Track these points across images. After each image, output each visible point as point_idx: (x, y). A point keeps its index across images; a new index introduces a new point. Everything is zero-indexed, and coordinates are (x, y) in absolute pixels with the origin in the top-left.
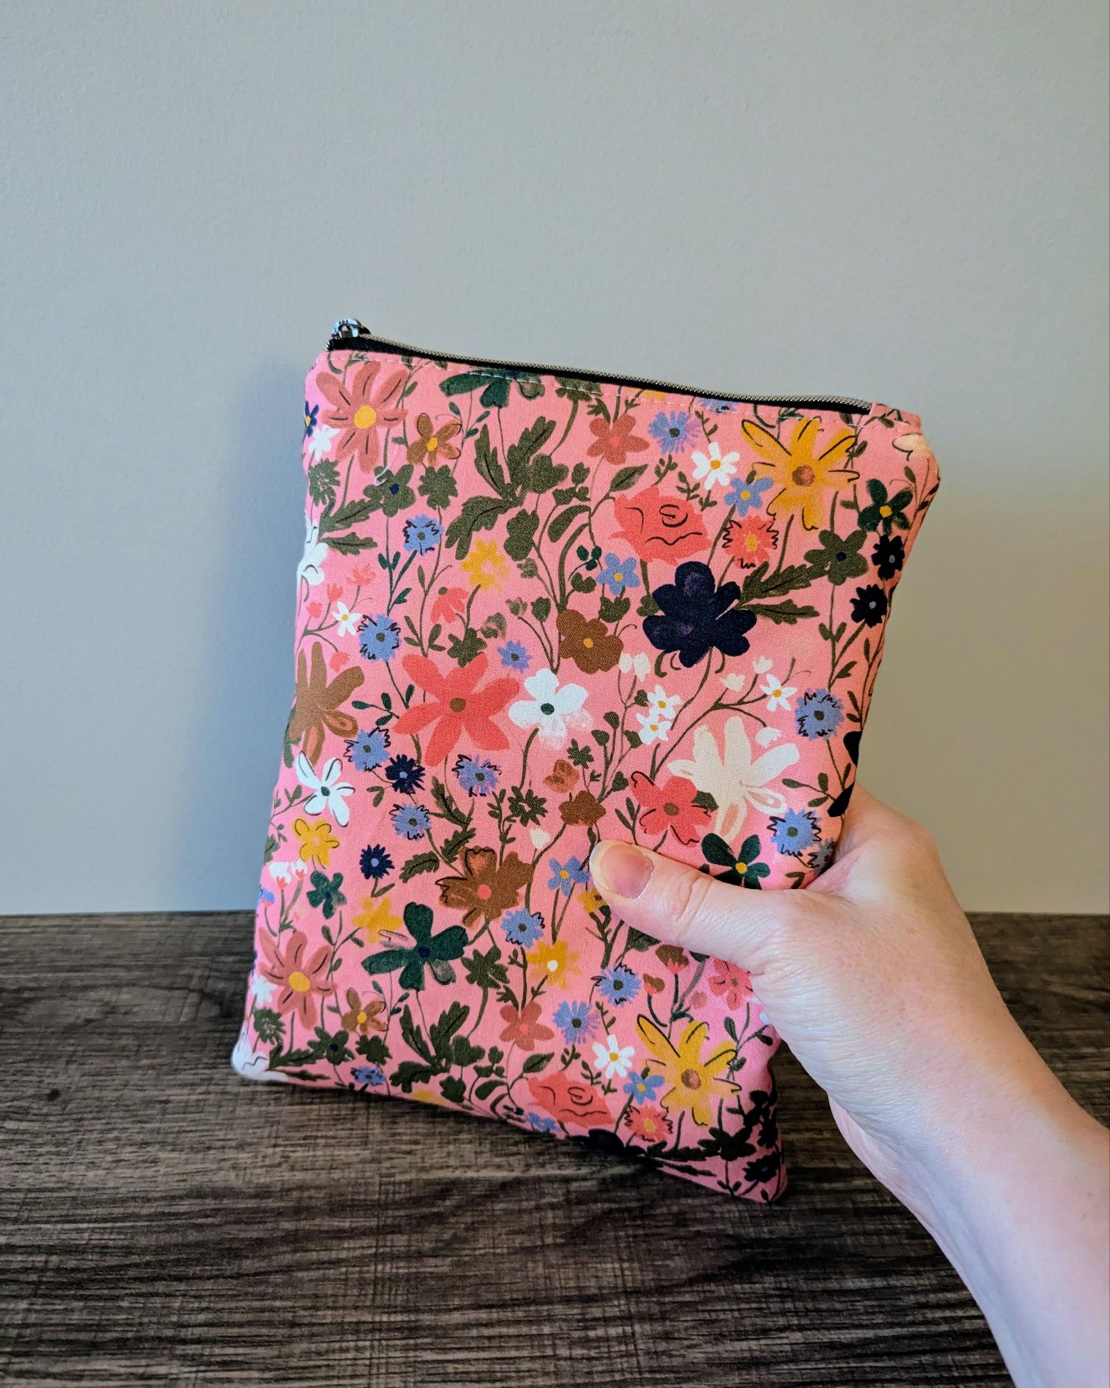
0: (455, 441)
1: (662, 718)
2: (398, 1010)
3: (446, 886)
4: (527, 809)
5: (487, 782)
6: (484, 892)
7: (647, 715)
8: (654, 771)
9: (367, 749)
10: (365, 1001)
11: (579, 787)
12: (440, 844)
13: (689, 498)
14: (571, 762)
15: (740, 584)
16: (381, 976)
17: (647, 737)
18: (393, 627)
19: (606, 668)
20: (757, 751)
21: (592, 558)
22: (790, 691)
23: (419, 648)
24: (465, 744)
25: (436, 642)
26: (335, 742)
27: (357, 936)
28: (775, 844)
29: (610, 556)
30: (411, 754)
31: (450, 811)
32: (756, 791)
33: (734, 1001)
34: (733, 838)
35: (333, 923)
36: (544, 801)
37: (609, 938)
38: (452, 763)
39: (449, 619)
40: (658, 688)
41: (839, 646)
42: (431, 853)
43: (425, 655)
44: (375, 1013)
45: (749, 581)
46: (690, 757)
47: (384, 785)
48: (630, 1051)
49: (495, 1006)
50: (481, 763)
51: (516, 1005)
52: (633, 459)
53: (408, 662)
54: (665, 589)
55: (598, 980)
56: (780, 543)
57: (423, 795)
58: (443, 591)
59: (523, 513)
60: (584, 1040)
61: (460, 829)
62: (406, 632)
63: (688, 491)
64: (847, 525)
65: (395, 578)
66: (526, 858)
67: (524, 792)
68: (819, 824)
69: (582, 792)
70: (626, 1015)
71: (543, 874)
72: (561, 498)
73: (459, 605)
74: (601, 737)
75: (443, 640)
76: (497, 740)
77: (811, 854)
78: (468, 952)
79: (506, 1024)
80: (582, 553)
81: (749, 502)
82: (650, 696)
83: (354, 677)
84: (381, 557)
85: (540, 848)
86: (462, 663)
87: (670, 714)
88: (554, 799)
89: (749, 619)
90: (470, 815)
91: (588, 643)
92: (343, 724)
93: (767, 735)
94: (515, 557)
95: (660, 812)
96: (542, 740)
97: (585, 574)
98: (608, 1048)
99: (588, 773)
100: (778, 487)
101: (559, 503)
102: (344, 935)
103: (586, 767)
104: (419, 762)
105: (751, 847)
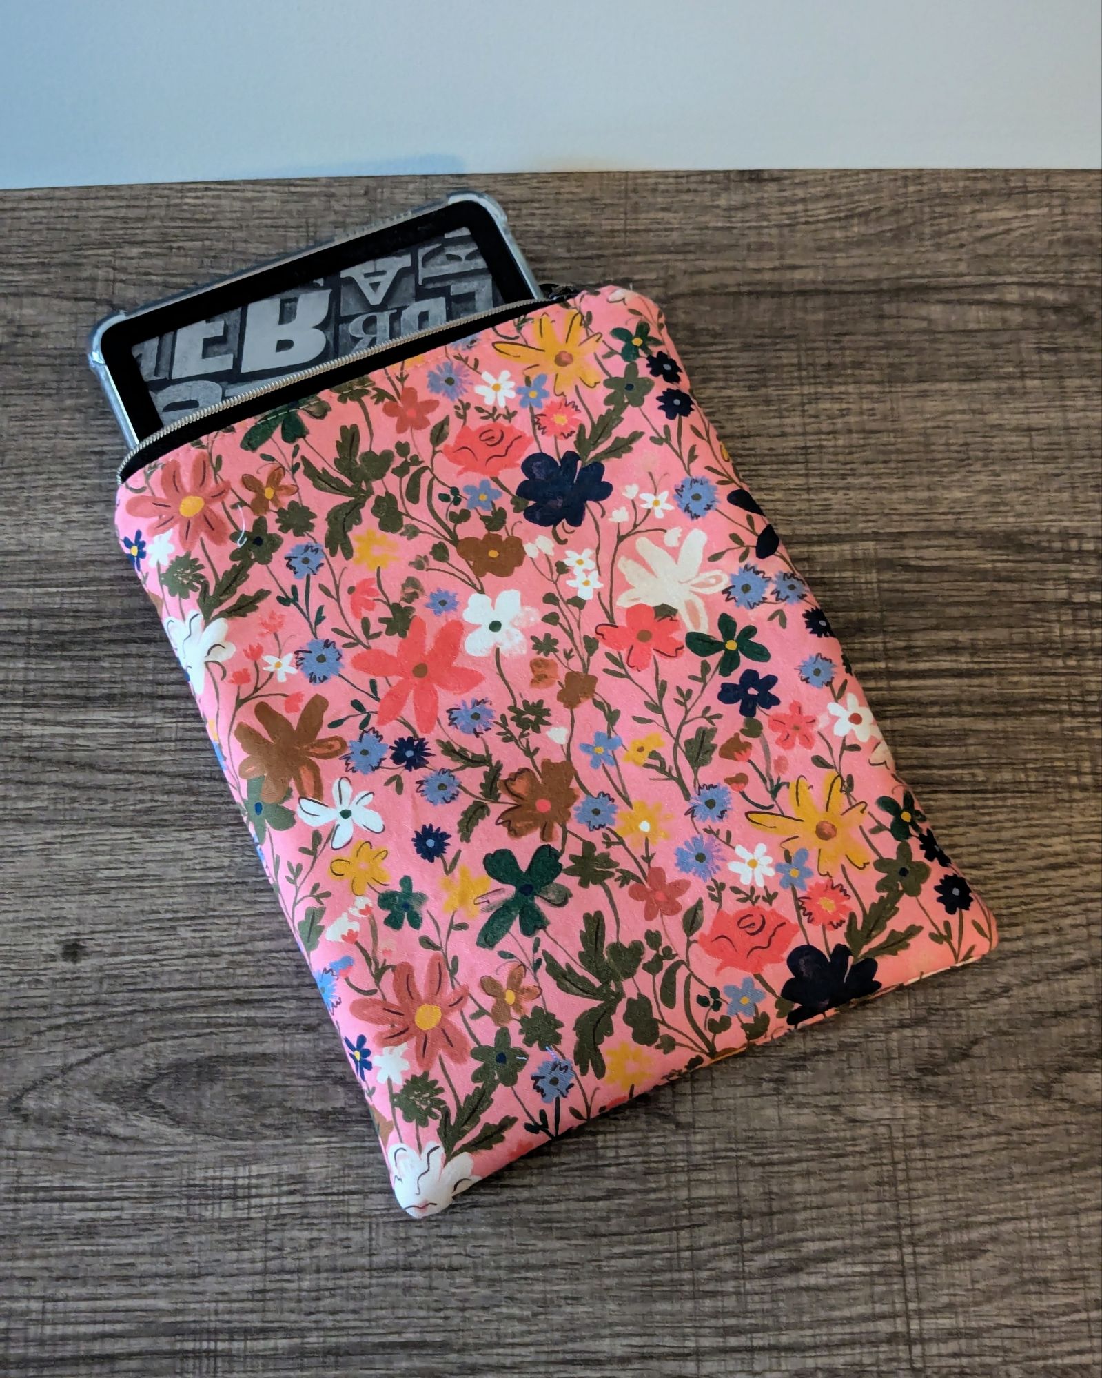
0: (286, 480)
1: (587, 572)
2: (539, 962)
3: (508, 821)
4: (532, 718)
5: (484, 717)
7: (574, 577)
10: (503, 979)
12: (477, 791)
17: (586, 594)
19: (520, 563)
20: (674, 553)
21: (454, 496)
27: (456, 922)
29: (466, 489)
32: (696, 581)
33: (807, 741)
34: (707, 626)
36: (541, 702)
37: (674, 773)
40: (568, 552)
41: (674, 442)
44: (520, 982)
45: (580, 442)
47: (397, 772)
48: (761, 848)
49: (622, 895)
50: (469, 705)
51: (638, 880)
52: (435, 418)
54: (523, 485)
55: (691, 812)
56: (580, 407)
61: (487, 769)
63: (491, 416)
64: (618, 367)
66: (558, 758)
67: (520, 706)
70: (735, 820)
71: (581, 762)
74: (551, 619)
76: (471, 678)
78: (565, 861)
81: (539, 397)
82: (567, 562)
84: (280, 599)
85: (564, 741)
87: (591, 565)
88: (548, 696)
89: (597, 468)
91: (493, 554)
93: (671, 537)
94: (394, 530)
95: (639, 646)
98: (742, 861)
100: (551, 377)
103: (555, 651)
105: (726, 624)
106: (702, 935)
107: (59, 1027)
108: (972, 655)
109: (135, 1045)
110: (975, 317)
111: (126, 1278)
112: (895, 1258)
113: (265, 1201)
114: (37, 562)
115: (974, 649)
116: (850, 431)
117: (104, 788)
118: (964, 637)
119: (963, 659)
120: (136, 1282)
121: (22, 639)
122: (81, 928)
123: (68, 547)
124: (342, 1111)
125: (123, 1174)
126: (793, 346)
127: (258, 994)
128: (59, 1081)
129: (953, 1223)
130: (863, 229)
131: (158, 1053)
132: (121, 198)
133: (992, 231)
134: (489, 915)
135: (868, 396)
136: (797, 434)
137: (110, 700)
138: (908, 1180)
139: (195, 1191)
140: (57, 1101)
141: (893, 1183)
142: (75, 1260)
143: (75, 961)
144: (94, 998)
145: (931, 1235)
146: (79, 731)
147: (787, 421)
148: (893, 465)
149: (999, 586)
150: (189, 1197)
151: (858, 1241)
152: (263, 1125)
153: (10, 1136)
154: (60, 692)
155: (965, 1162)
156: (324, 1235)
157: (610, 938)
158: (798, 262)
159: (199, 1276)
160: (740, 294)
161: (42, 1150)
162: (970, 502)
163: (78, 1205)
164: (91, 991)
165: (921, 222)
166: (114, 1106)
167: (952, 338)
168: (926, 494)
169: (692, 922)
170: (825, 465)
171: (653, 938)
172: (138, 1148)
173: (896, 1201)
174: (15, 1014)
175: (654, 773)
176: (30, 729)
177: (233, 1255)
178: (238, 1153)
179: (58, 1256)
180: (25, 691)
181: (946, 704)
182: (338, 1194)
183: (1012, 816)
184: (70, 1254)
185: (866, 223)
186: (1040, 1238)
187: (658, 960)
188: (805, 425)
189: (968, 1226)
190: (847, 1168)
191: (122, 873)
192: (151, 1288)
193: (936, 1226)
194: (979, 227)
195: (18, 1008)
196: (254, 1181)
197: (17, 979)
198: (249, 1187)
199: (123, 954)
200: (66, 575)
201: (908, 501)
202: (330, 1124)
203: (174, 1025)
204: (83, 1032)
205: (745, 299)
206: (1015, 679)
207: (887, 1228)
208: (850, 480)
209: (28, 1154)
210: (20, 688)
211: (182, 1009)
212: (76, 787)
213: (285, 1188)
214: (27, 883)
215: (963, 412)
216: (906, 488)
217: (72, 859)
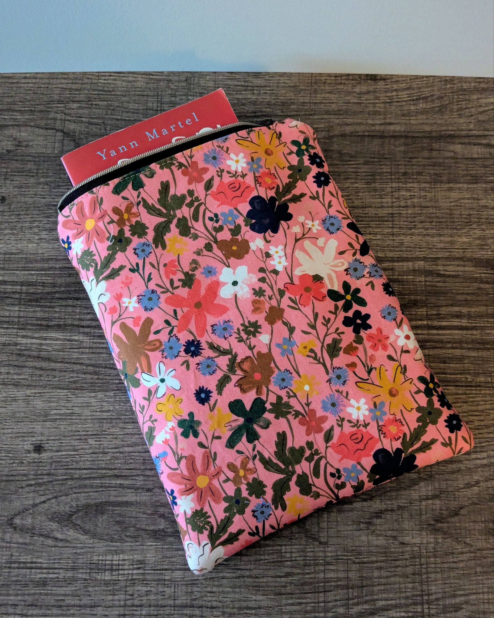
1: (280, 257)
2: (256, 456)
4: (252, 329)
5: (229, 329)
6: (257, 376)
7: (274, 260)
8: (291, 279)
9: (171, 348)
10: (238, 464)
11: (267, 306)
13: (236, 178)
14: (257, 298)
15: (274, 195)
16: (238, 445)
17: (279, 268)
18: (153, 292)
19: (247, 252)
20: (322, 249)
22: (317, 222)
23: (169, 293)
24: (211, 320)
25: (174, 286)
26: (155, 356)
27: (216, 435)
28: (354, 278)
30: (191, 338)
31: (221, 351)
32: (332, 264)
34: (337, 287)
35: (201, 438)
36: (257, 322)
38: (210, 331)
39: (174, 273)
40: (271, 247)
42: (224, 375)
43: (173, 294)
44: (246, 465)
46: (300, 265)
49: (295, 423)
50: (222, 323)
53: (167, 301)
57: (207, 352)
58: (165, 265)
59: (179, 219)
60: (341, 410)
61: (230, 356)
62: (159, 290)
65: (142, 273)
66: (265, 350)
67: (247, 324)
68: (361, 261)
69: (270, 308)
71: (276, 353)
72: (190, 205)
73: (175, 266)
74: (262, 280)
75: (177, 283)
76: (223, 310)
77: (368, 273)
78: (268, 406)
79: (305, 428)
80: (211, 219)
82: (270, 252)
83: (149, 322)
85: (268, 342)
86: (190, 287)
88: (260, 318)
90: (230, 347)
91: (234, 248)
92: (154, 345)
93: (321, 242)
96: (240, 298)
97: (217, 225)
99: (267, 298)
101: (190, 208)
102: (210, 439)
103: (264, 296)
104: (196, 339)
106: (333, 443)
107: (31, 485)
108: (468, 319)
109: (66, 495)
110: (477, 151)
111: (60, 606)
112: (419, 610)
113: (126, 572)
114: (26, 258)
115: (469, 316)
116: (414, 207)
117: (54, 370)
118: (465, 310)
119: (463, 321)
120: (65, 608)
121: (17, 296)
122: (42, 438)
123: (40, 251)
124: (163, 530)
125: (59, 557)
126: (388, 163)
127: (125, 472)
128: (31, 511)
129: (448, 594)
130: (424, 106)
131: (77, 499)
132: (68, 79)
133: (486, 109)
134: (231, 432)
135: (424, 189)
136: (388, 207)
137: (59, 327)
138: (427, 573)
139: (93, 566)
140: (30, 520)
141: (420, 574)
142: (37, 597)
143: (39, 454)
144: (48, 471)
145: (437, 599)
146: (43, 342)
147: (384, 200)
148: (434, 224)
149: (482, 286)
150: (91, 569)
151: (403, 601)
152: (126, 536)
153: (8, 537)
154: (35, 322)
155: (455, 565)
156: (153, 589)
157: (289, 444)
158: (393, 121)
159: (95, 606)
160: (365, 136)
161: (22, 544)
162: (470, 243)
163: (38, 571)
164: (46, 468)
165: (453, 103)
166: (56, 524)
167: (465, 162)
168: (450, 239)
169: (328, 437)
170: (401, 223)
171: (310, 445)
172: (67, 545)
173: (421, 583)
174: (10, 478)
175: (311, 360)
176: (20, 340)
177: (110, 597)
178: (114, 548)
179: (29, 595)
180: (19, 321)
181: (455, 343)
182: (160, 570)
183: (484, 399)
184: (35, 594)
185: (426, 102)
186: (488, 603)
187: (312, 455)
188: (393, 202)
189: (455, 596)
190: (399, 566)
191: (62, 412)
192: (72, 612)
193: (440, 596)
194: (480, 106)
195: (12, 475)
196: (121, 562)
197: (12, 461)
198: (119, 565)
199: (62, 451)
200: (39, 265)
201: (441, 242)
202: (158, 537)
203: (85, 486)
204: (42, 488)
205: (366, 139)
206: (488, 332)
207: (417, 596)
208: (413, 230)
209: (15, 545)
210: (16, 320)
211: (89, 478)
212: (41, 369)
213: (135, 566)
214: (18, 415)
215: (469, 199)
216: (441, 235)
217: (39, 404)
